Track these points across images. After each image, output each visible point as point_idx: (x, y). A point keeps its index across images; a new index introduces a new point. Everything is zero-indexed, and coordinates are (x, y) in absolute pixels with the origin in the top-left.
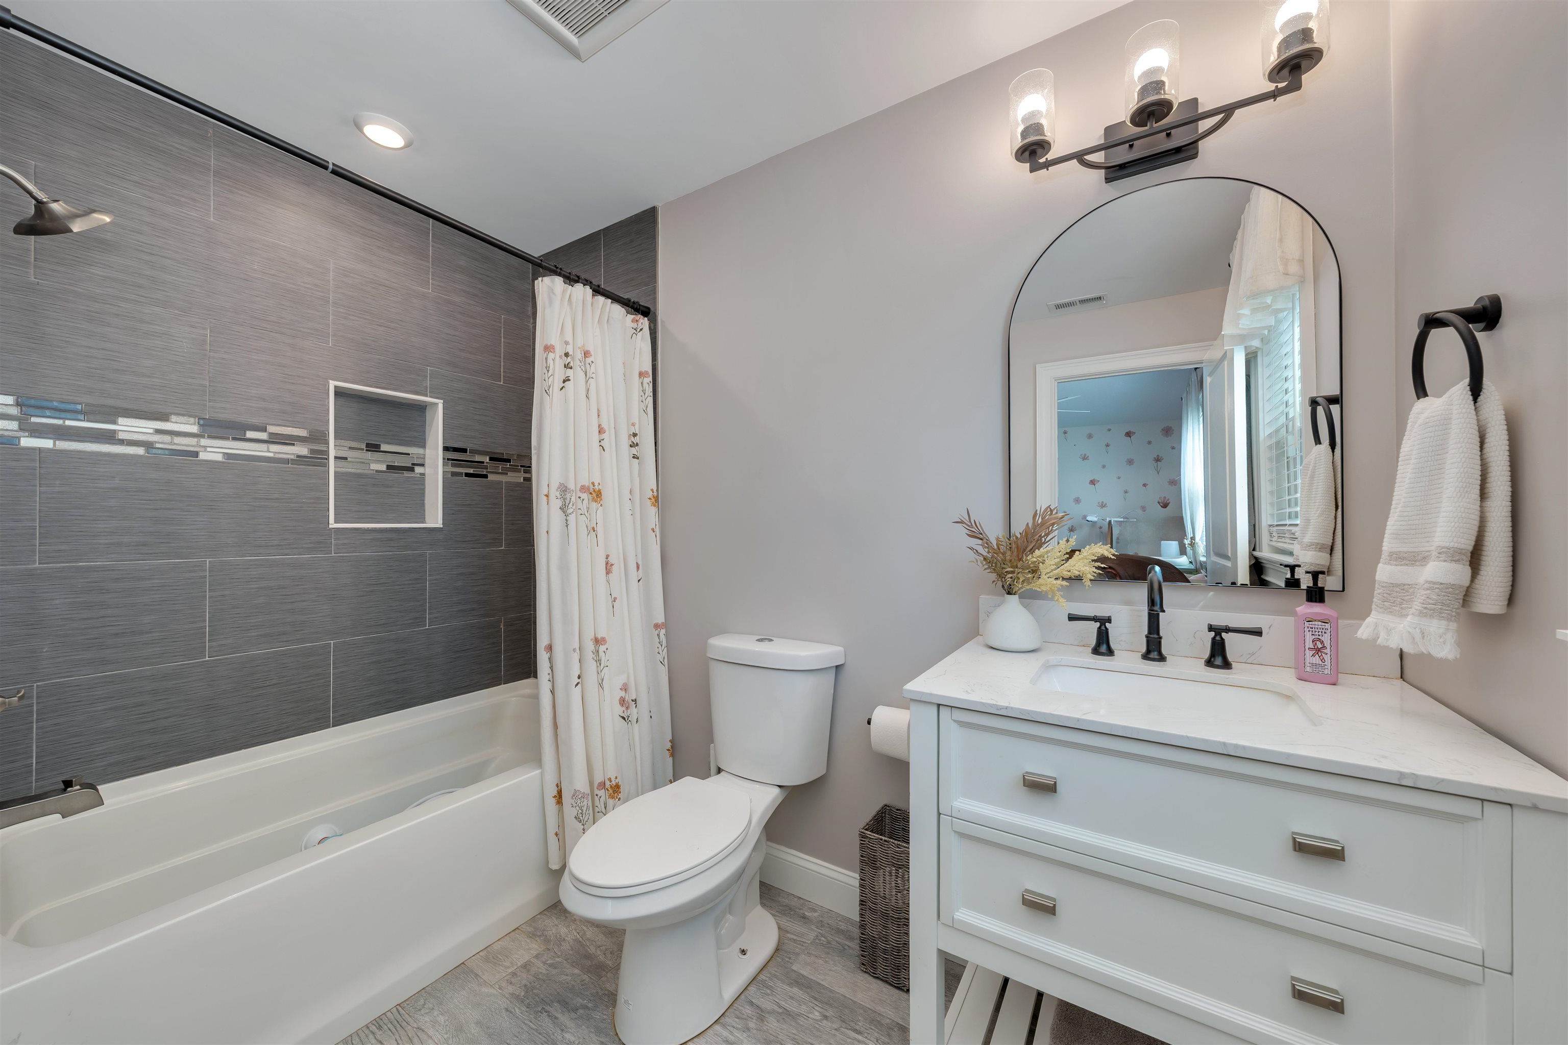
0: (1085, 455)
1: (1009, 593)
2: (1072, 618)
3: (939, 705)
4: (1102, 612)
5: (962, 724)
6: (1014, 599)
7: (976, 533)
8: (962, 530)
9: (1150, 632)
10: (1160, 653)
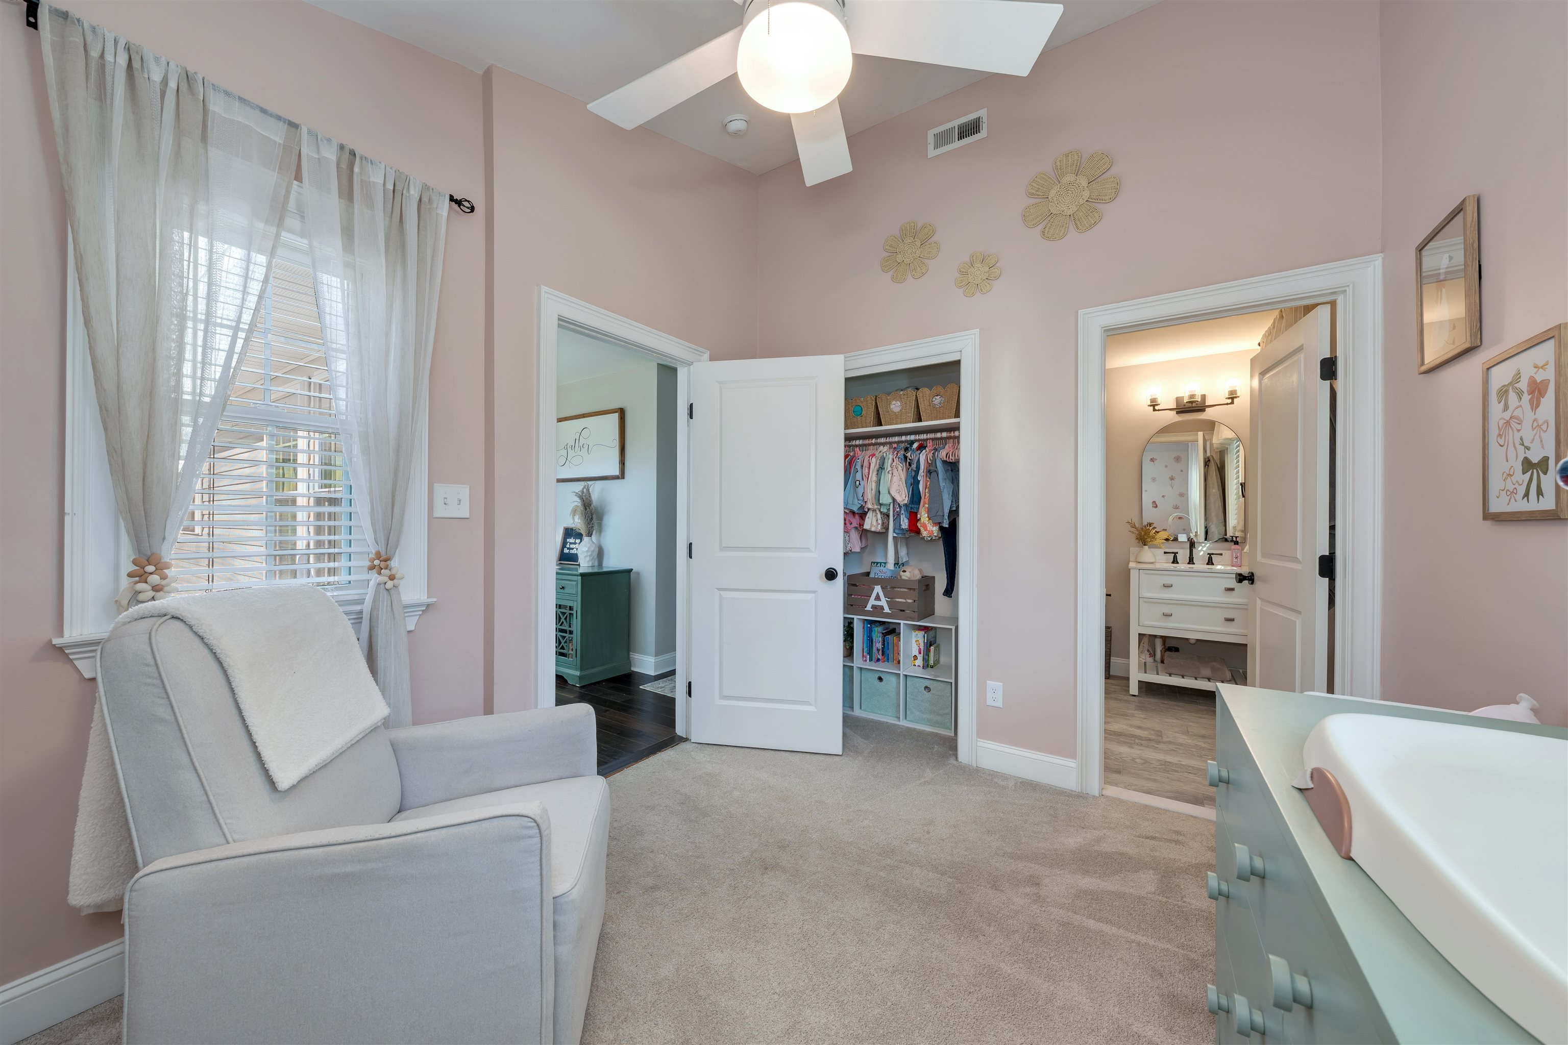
0: (1177, 505)
1: (1145, 545)
2: (1165, 553)
3: (1139, 569)
4: (1175, 551)
5: (1146, 574)
6: (1146, 547)
7: (1134, 526)
8: (1128, 526)
9: (1190, 556)
10: (1193, 562)
